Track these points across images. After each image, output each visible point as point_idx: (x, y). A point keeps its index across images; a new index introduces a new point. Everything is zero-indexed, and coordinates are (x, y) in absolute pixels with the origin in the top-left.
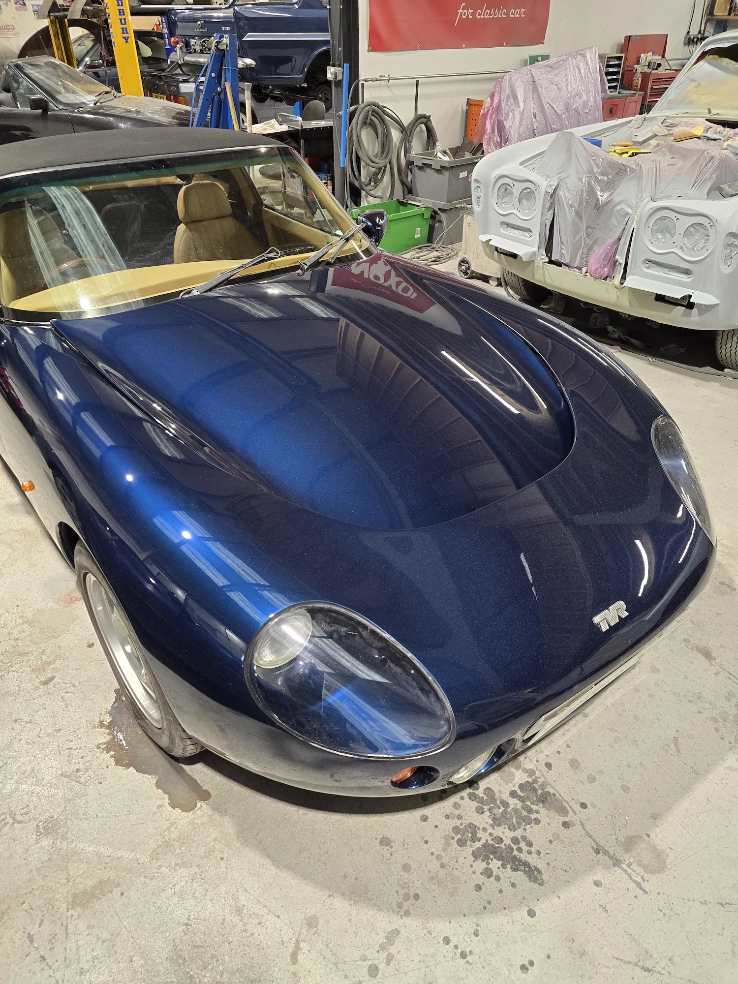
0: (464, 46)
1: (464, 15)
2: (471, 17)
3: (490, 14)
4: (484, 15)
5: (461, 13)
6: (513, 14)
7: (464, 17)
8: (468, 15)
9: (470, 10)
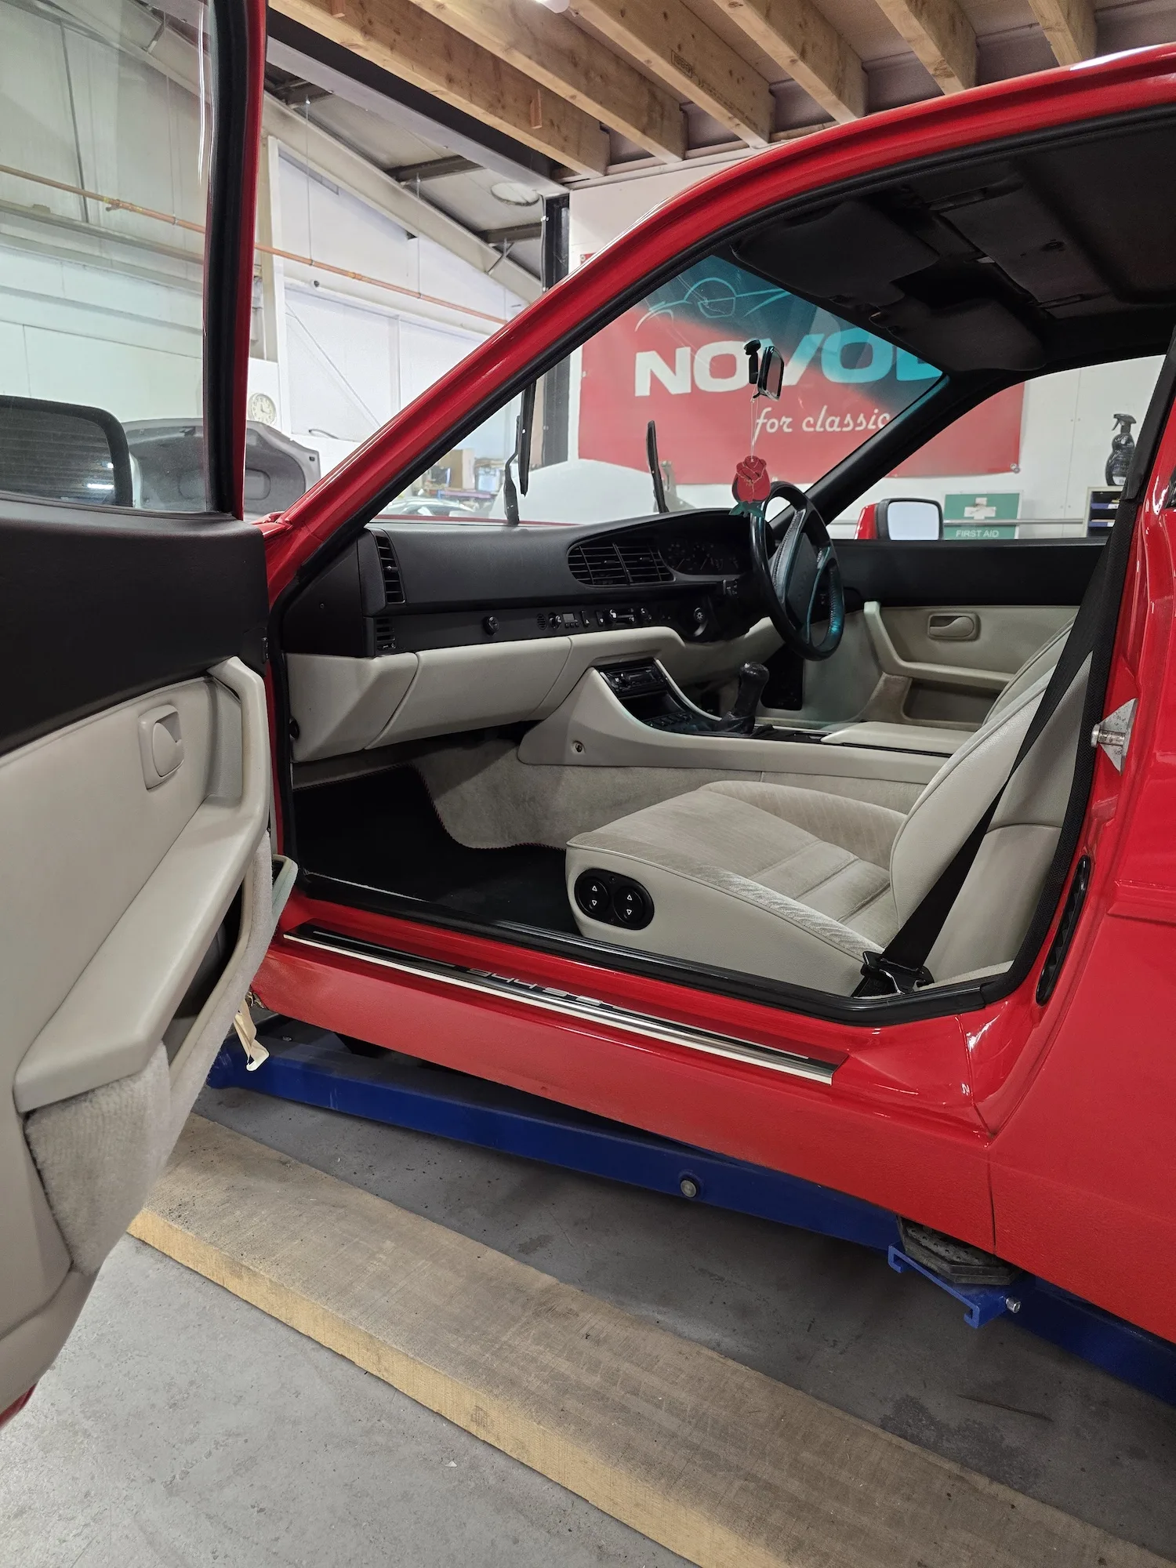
1: (772, 426)
2: (790, 430)
3: (841, 425)
4: (823, 425)
5: (764, 425)
7: (769, 430)
8: (781, 427)
9: (784, 419)
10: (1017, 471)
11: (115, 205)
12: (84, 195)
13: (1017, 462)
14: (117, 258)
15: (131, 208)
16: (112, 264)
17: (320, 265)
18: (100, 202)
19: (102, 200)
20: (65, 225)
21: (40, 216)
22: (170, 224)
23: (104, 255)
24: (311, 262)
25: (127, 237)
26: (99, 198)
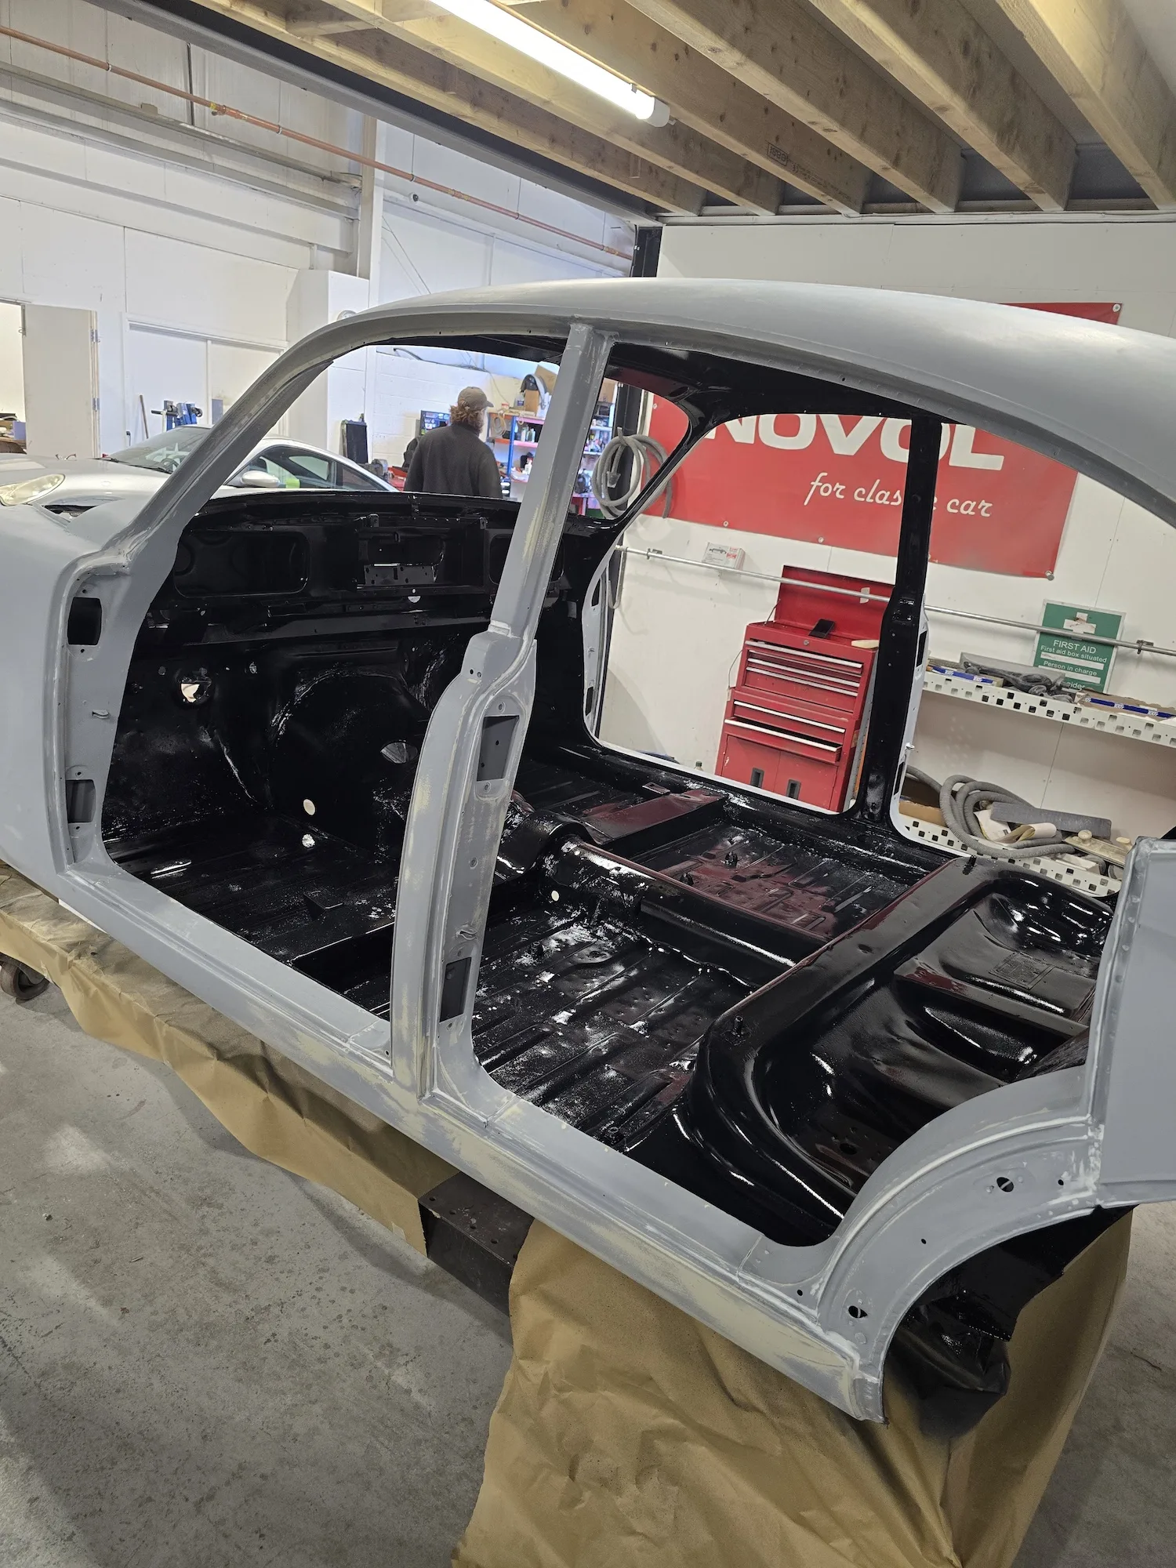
0: (821, 540)
1: (826, 490)
2: (842, 497)
3: (890, 499)
4: (873, 497)
5: (818, 488)
6: (953, 506)
7: (823, 494)
8: (834, 493)
9: (837, 485)
10: (1051, 578)
11: (221, 110)
12: (191, 99)
13: (1052, 570)
14: (219, 161)
15: (237, 115)
16: (213, 168)
17: (421, 181)
18: (207, 108)
19: (209, 106)
20: (171, 126)
21: (146, 116)
22: (274, 133)
23: (207, 159)
24: (411, 178)
25: (231, 141)
26: (207, 104)
